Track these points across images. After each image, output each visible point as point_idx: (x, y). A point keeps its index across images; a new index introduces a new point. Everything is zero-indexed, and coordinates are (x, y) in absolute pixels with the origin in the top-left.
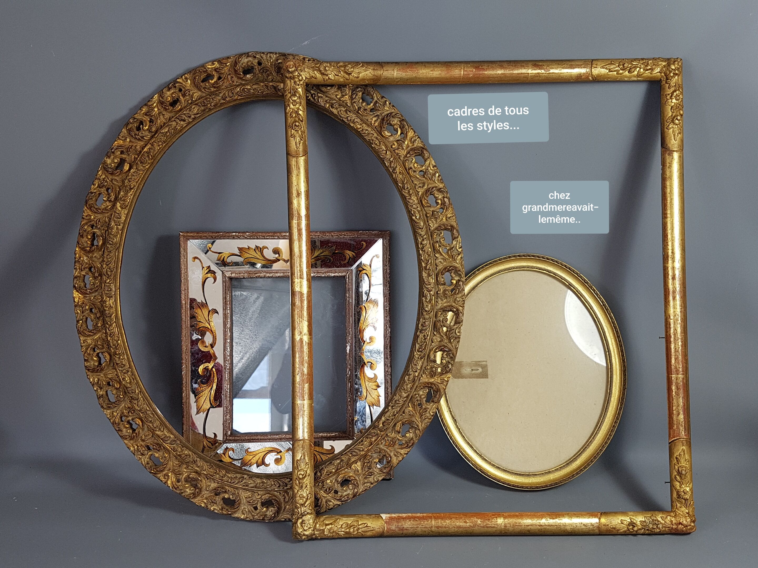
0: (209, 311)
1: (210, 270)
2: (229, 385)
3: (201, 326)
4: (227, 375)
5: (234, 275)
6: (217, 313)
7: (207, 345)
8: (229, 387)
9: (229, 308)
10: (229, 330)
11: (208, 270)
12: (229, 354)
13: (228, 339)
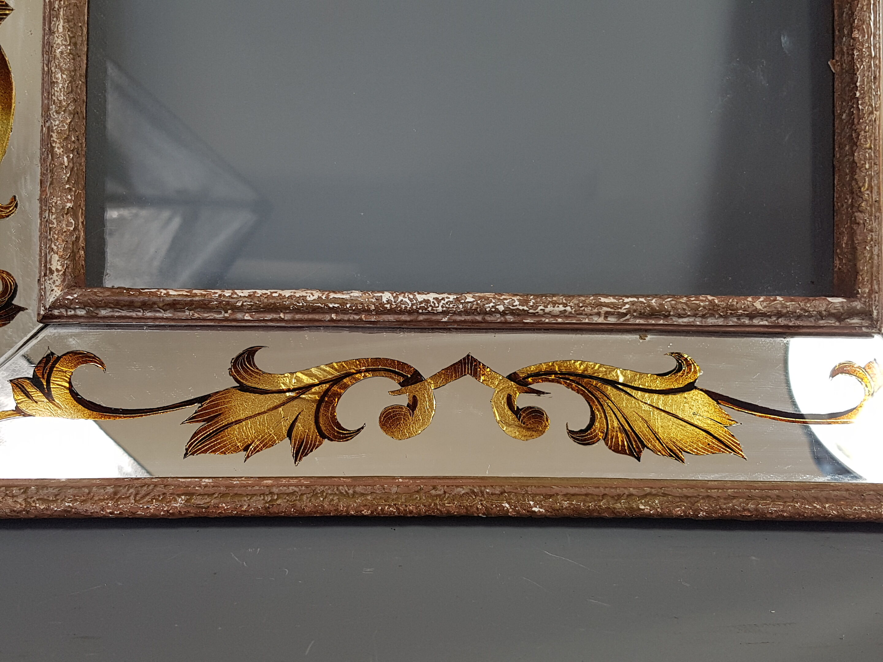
0: (243, 388)
1: (35, 381)
2: (603, 300)
3: (313, 426)
4: (549, 309)
5: (56, 257)
6: (251, 352)
7: (404, 400)
8: (611, 300)
9: (227, 293)
10: (332, 295)
11: (31, 390)
12: (452, 297)
13: (379, 299)
